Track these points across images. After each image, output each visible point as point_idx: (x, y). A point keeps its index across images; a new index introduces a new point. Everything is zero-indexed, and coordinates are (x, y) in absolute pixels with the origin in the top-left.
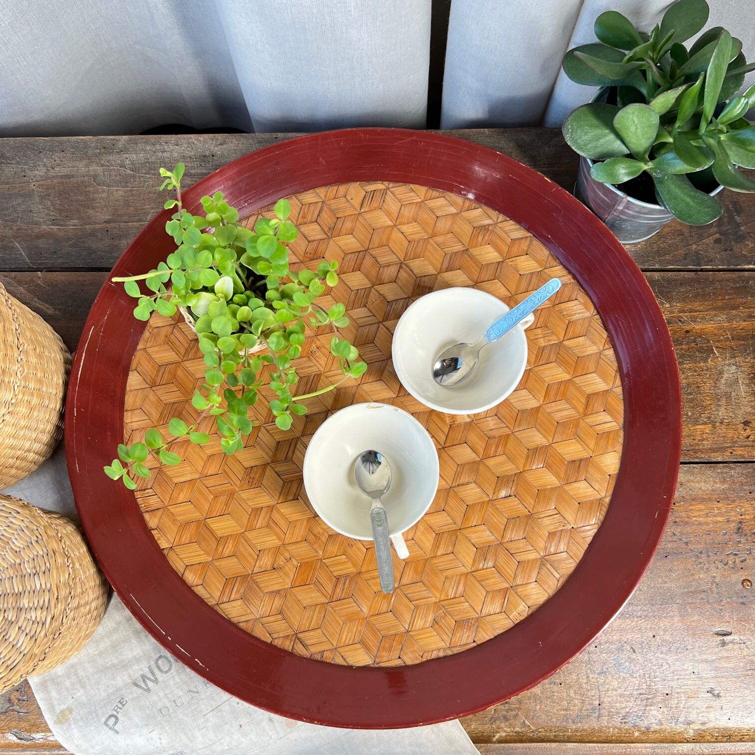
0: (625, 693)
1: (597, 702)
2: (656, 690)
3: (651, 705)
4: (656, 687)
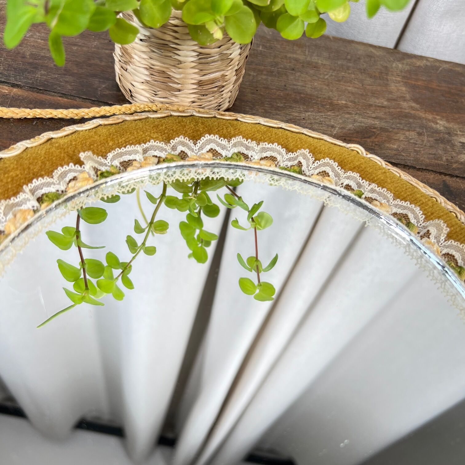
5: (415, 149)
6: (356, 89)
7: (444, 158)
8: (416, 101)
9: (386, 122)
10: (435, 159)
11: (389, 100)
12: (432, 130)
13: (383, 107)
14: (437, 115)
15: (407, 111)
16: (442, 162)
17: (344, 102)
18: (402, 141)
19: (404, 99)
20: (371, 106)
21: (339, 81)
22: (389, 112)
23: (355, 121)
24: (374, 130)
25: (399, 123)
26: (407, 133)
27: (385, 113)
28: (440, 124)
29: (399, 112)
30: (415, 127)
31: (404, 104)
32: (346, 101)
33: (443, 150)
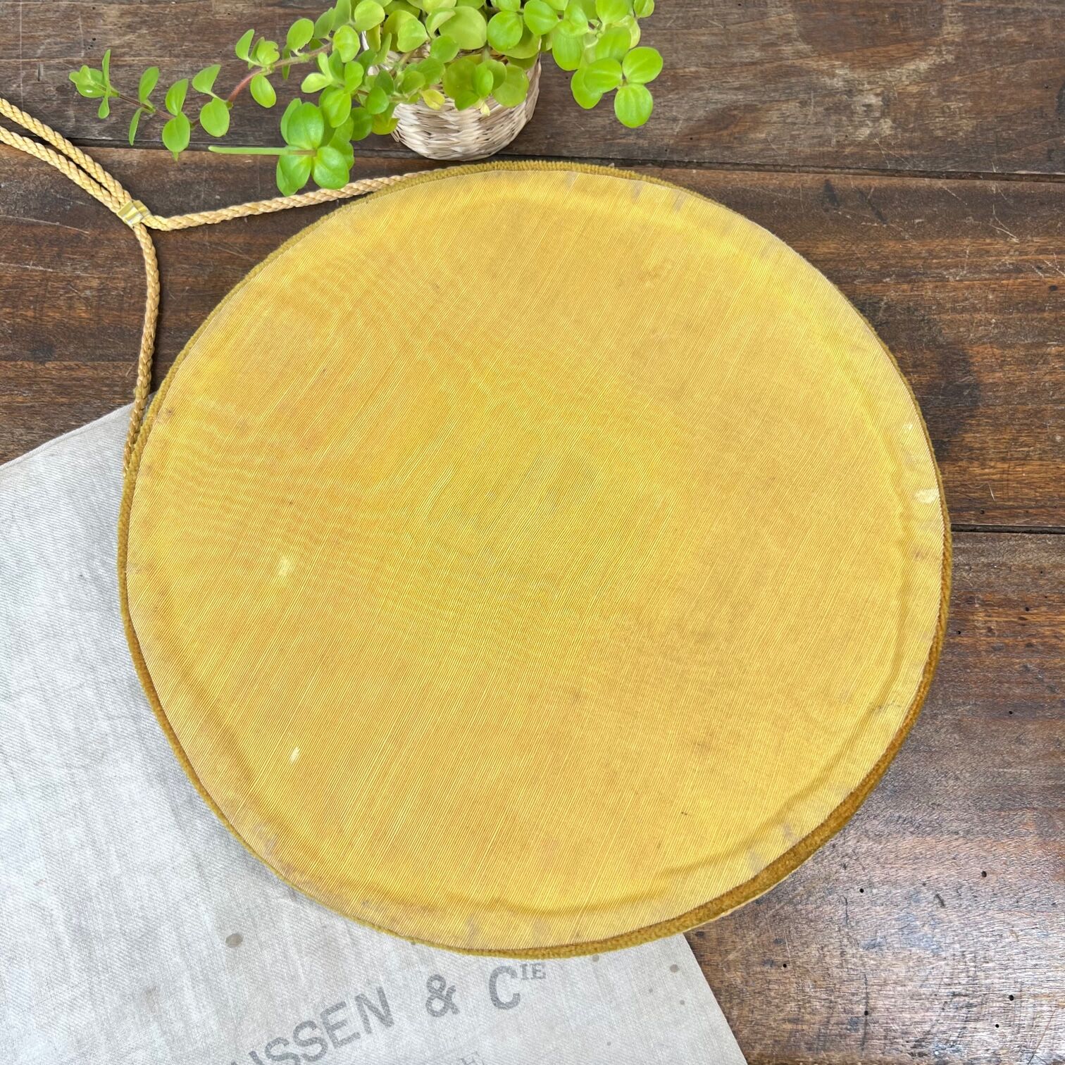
0: (923, 990)
1: (861, 1008)
2: (988, 988)
3: (977, 1020)
4: (988, 981)
5: (793, 133)
6: (714, 38)
7: (834, 141)
8: (807, 37)
9: (755, 92)
10: (820, 145)
11: (764, 47)
12: (825, 92)
13: (753, 64)
14: (837, 59)
15: (789, 62)
16: (830, 149)
17: (693, 69)
18: (775, 123)
19: (787, 38)
20: (734, 65)
21: (688, 27)
22: (762, 72)
23: (708, 101)
24: (735, 112)
25: (775, 90)
26: (784, 106)
27: (755, 75)
28: (840, 76)
29: (776, 67)
30: (798, 93)
31: (787, 50)
32: (697, 66)
33: (836, 127)
